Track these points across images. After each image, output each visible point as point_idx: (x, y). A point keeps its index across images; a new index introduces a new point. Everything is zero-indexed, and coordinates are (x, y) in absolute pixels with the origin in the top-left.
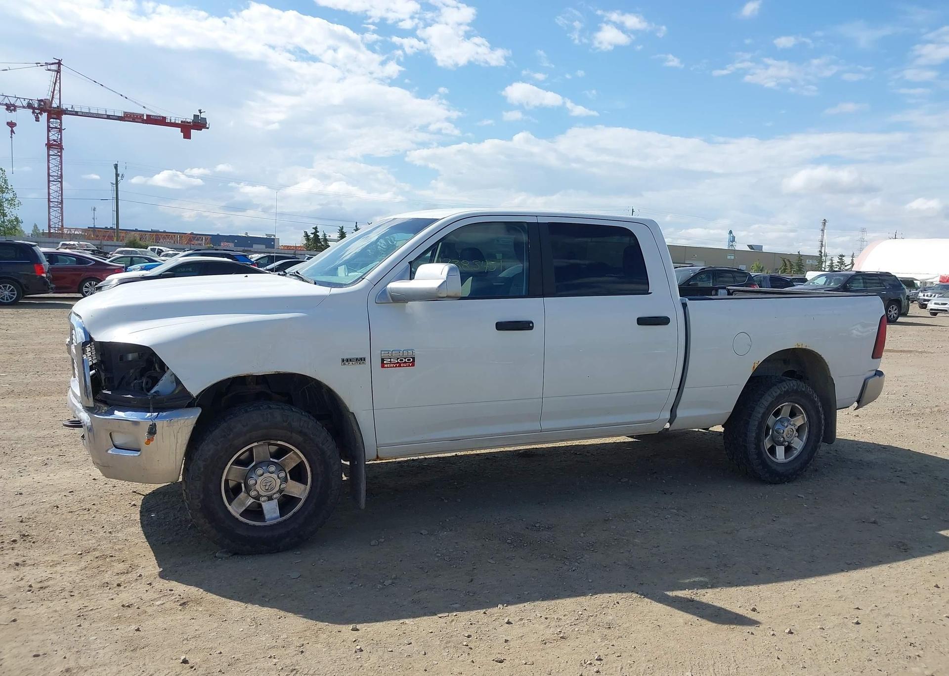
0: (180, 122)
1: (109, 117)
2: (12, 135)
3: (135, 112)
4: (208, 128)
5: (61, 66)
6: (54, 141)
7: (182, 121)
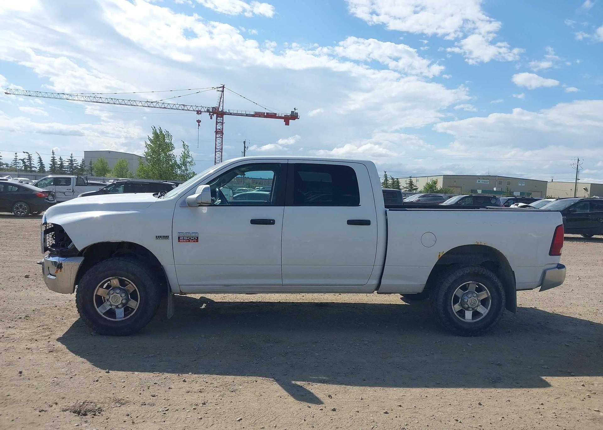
0: (284, 116)
1: (247, 115)
2: (198, 127)
3: (260, 112)
4: (299, 119)
5: (224, 88)
6: (219, 129)
7: (285, 116)
